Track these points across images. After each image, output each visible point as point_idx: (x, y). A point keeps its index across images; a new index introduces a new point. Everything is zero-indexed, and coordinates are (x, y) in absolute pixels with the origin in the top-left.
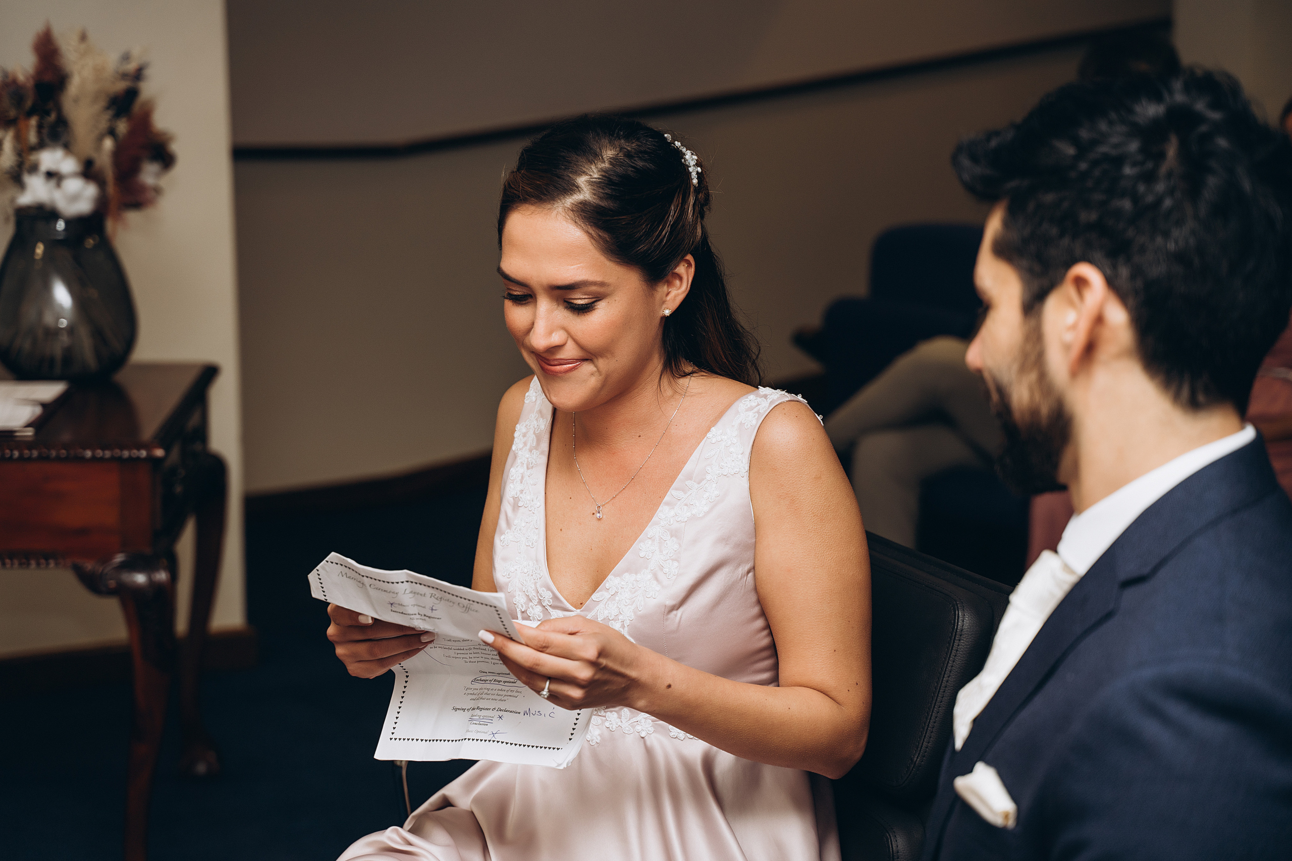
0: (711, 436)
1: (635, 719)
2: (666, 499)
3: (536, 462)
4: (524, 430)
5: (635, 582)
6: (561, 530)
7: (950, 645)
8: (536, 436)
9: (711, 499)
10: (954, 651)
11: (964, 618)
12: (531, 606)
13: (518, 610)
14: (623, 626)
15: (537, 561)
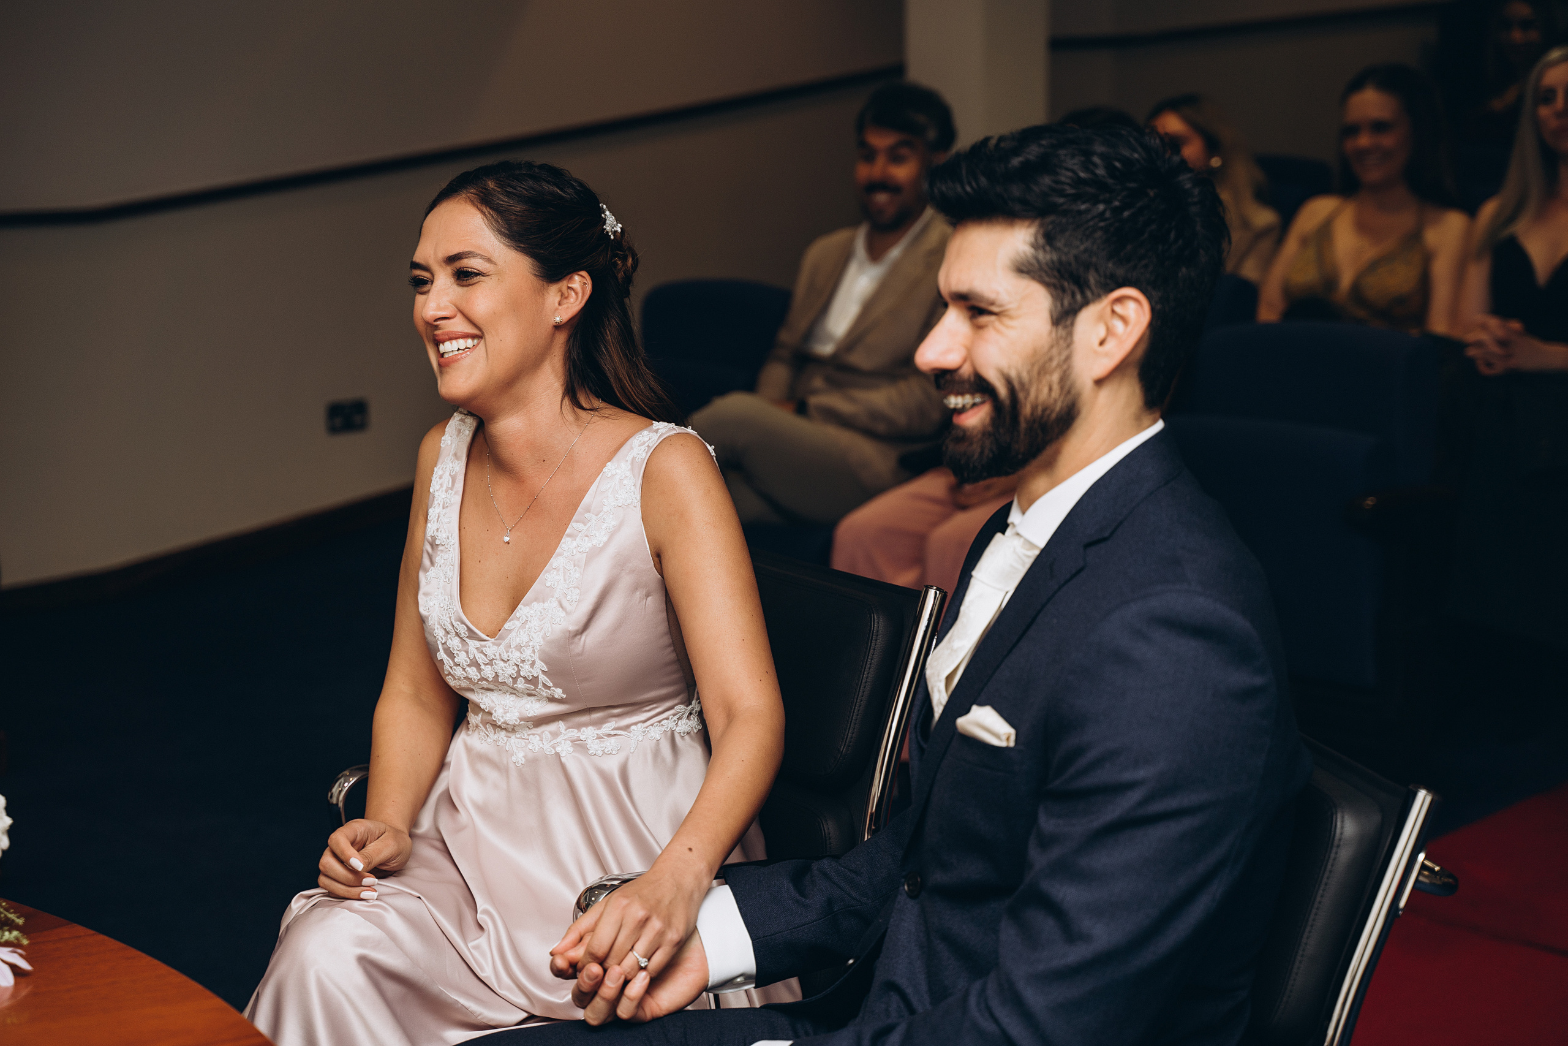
0: (606, 470)
1: (555, 741)
2: (568, 531)
3: (450, 501)
4: (440, 472)
5: (542, 611)
6: (480, 562)
7: (868, 645)
8: (452, 478)
9: (609, 529)
10: (871, 650)
11: (879, 620)
12: (450, 638)
13: (439, 642)
14: (534, 652)
15: (451, 596)
